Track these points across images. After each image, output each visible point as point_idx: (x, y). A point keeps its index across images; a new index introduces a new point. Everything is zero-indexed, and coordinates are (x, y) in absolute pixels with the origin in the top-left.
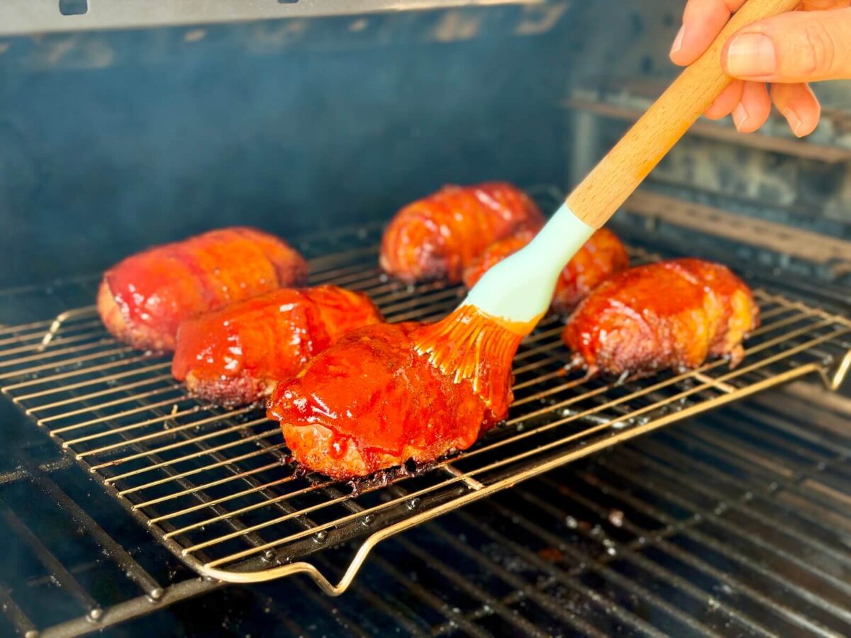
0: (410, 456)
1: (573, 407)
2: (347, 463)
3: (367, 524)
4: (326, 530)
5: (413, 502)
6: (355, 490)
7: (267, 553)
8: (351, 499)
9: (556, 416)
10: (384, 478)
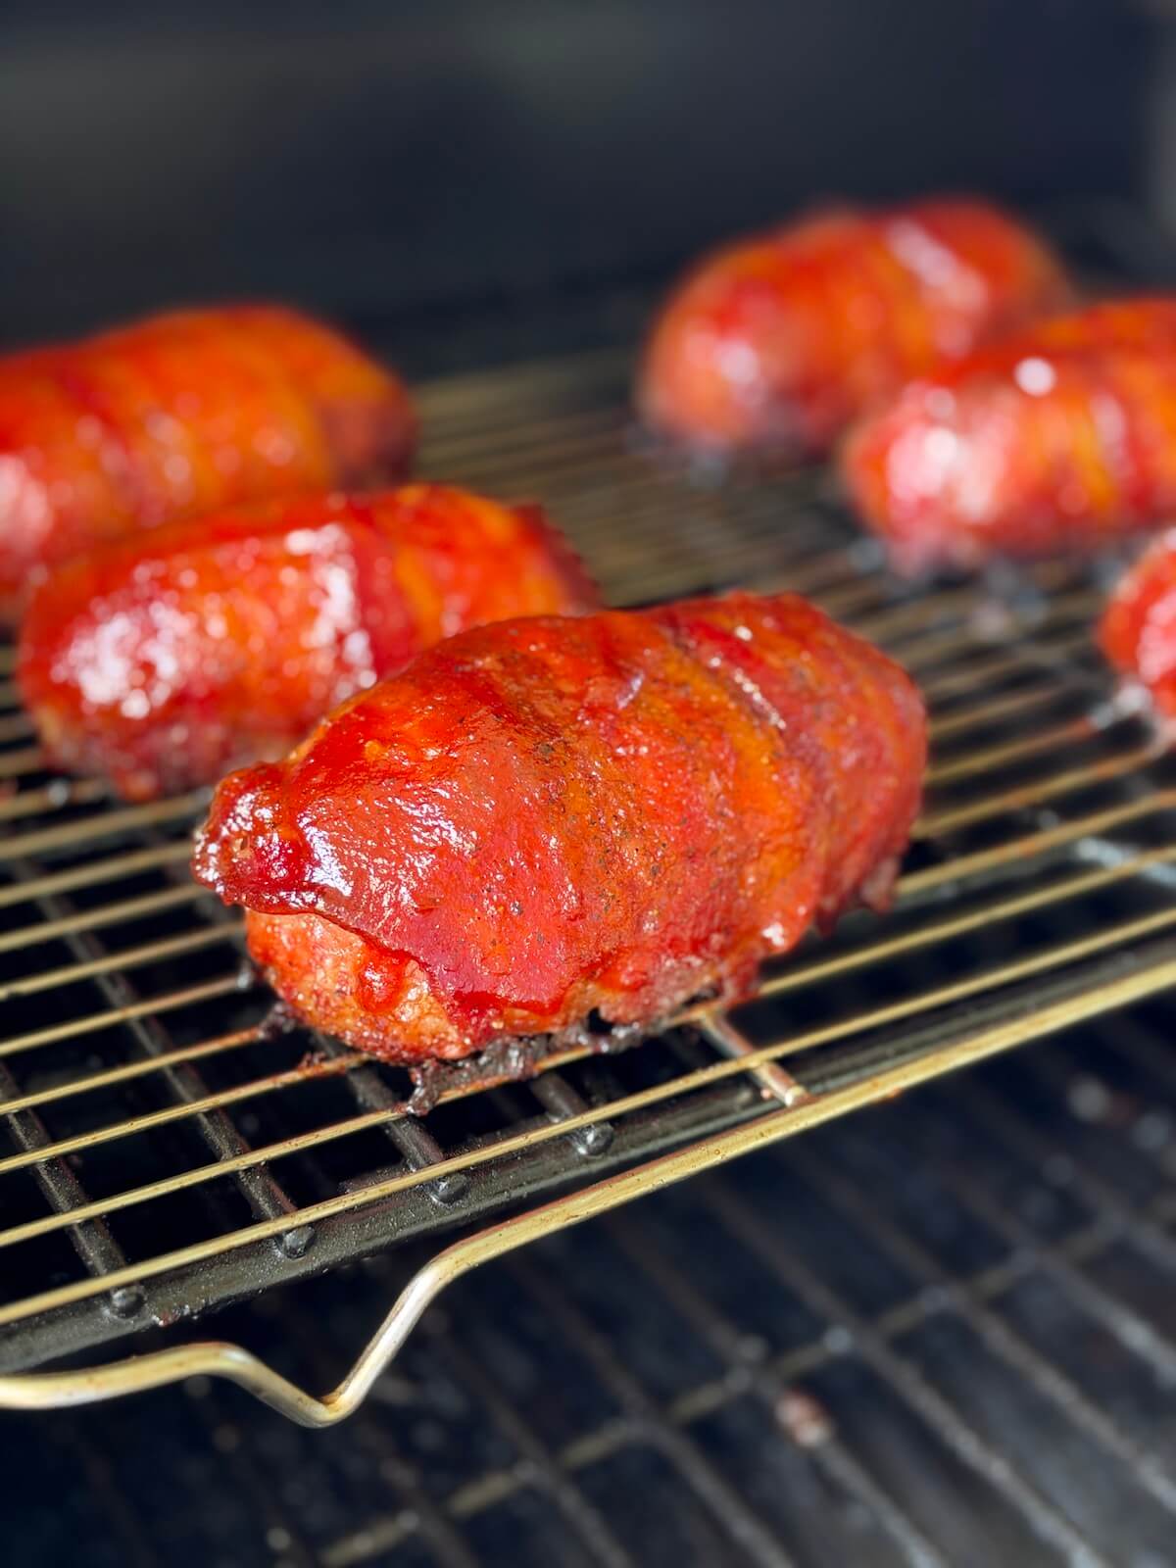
0: (595, 1005)
1: (1118, 835)
2: (405, 1026)
3: (442, 1200)
4: (311, 1224)
5: (590, 1137)
6: (419, 1092)
7: (118, 1295)
8: (409, 1117)
9: (1062, 866)
10: (514, 1053)
